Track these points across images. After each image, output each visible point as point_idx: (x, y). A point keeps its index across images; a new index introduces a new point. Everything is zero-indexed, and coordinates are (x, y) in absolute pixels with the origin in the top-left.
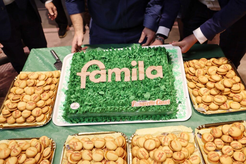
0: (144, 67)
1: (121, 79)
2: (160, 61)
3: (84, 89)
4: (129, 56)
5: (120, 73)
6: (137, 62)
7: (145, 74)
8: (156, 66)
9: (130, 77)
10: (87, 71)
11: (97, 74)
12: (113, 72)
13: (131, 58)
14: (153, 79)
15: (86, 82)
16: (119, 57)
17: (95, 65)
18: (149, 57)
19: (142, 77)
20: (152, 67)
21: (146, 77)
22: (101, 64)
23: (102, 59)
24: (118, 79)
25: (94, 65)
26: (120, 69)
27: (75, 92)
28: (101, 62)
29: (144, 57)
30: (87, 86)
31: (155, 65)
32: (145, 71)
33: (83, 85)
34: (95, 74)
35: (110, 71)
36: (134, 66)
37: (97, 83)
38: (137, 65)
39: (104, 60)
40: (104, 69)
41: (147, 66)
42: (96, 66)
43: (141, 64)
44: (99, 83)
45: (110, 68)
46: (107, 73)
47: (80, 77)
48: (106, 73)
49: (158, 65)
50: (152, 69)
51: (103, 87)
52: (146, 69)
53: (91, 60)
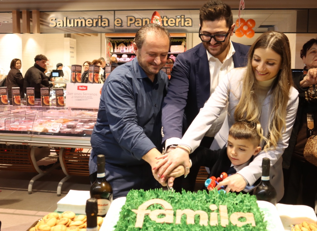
0: (228, 213)
1: (195, 222)
2: (250, 208)
3: (140, 229)
4: (206, 200)
5: (193, 216)
6: (217, 206)
7: (229, 219)
8: (245, 213)
9: (208, 222)
10: (146, 209)
11: (160, 214)
12: (184, 214)
13: (210, 201)
14: (242, 226)
15: (144, 221)
16: (193, 200)
17: (159, 204)
18: (233, 203)
19: (224, 223)
20: (238, 213)
21: (230, 223)
22: (167, 205)
23: (169, 199)
24: (190, 221)
25: (157, 204)
26: (193, 211)
27: (126, 229)
28: (167, 202)
29: (227, 203)
30: (144, 225)
31: (243, 212)
32: (229, 216)
33: (139, 223)
34: (158, 214)
35: (179, 213)
36: (213, 211)
37: (160, 224)
38: (218, 210)
39: (172, 200)
40: (171, 210)
41: (232, 212)
42: (160, 206)
43: (223, 208)
44: (163, 224)
45: (180, 209)
46: (175, 215)
47: (136, 215)
48: (173, 214)
49: (247, 212)
50: (239, 216)
51: (168, 229)
52: (230, 215)
53: (153, 199)
